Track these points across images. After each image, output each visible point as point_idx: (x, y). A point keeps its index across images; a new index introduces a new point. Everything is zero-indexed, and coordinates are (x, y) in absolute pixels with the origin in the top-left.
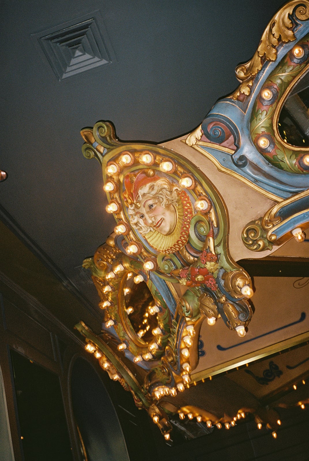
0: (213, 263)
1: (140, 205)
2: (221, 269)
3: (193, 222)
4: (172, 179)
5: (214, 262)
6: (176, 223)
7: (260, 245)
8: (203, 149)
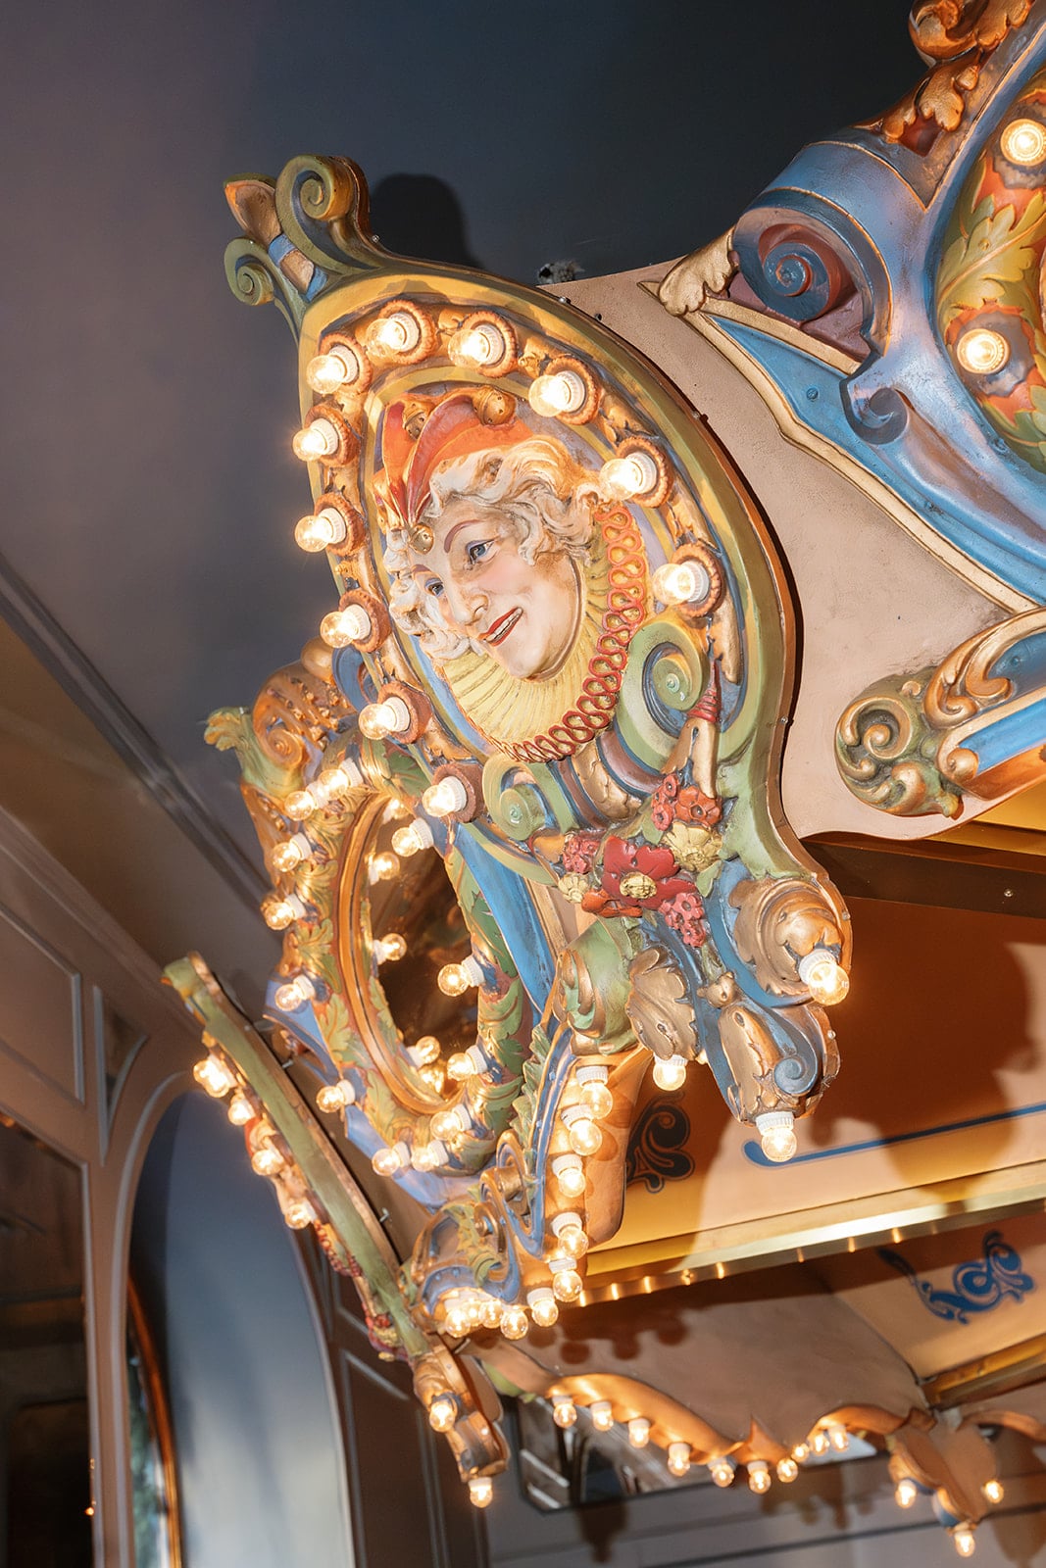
0: (698, 832)
1: (429, 539)
2: (730, 860)
3: (641, 646)
4: (580, 448)
5: (707, 830)
6: (574, 637)
7: (901, 787)
8: (728, 336)
